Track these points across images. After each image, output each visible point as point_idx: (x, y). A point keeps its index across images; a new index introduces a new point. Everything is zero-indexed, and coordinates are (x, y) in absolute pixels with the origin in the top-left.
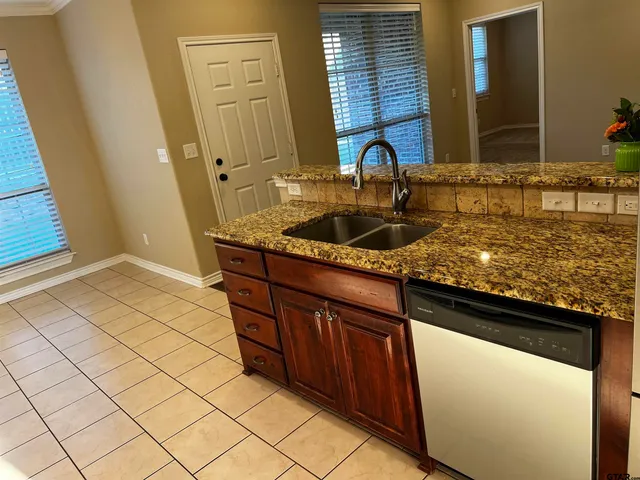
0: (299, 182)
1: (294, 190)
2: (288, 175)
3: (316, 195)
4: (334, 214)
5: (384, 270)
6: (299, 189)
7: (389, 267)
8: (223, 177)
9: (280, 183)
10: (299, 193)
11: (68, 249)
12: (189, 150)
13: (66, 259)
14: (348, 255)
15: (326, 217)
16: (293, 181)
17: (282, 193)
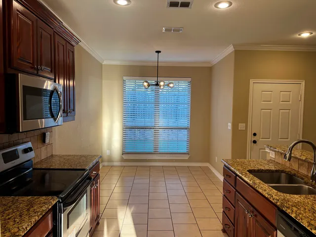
0: (275, 151)
1: (272, 155)
2: (271, 147)
3: (281, 160)
4: (282, 171)
5: (271, 200)
6: (274, 155)
7: (274, 199)
8: (255, 142)
9: (267, 150)
10: (274, 157)
11: (188, 154)
12: (242, 126)
13: (186, 157)
14: (261, 187)
15: (277, 171)
16: (273, 151)
17: (267, 155)
